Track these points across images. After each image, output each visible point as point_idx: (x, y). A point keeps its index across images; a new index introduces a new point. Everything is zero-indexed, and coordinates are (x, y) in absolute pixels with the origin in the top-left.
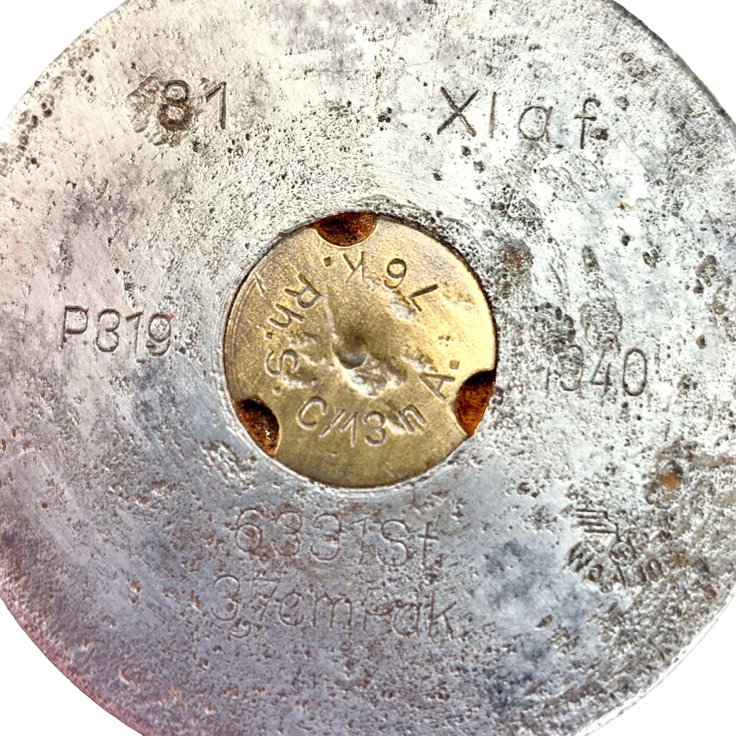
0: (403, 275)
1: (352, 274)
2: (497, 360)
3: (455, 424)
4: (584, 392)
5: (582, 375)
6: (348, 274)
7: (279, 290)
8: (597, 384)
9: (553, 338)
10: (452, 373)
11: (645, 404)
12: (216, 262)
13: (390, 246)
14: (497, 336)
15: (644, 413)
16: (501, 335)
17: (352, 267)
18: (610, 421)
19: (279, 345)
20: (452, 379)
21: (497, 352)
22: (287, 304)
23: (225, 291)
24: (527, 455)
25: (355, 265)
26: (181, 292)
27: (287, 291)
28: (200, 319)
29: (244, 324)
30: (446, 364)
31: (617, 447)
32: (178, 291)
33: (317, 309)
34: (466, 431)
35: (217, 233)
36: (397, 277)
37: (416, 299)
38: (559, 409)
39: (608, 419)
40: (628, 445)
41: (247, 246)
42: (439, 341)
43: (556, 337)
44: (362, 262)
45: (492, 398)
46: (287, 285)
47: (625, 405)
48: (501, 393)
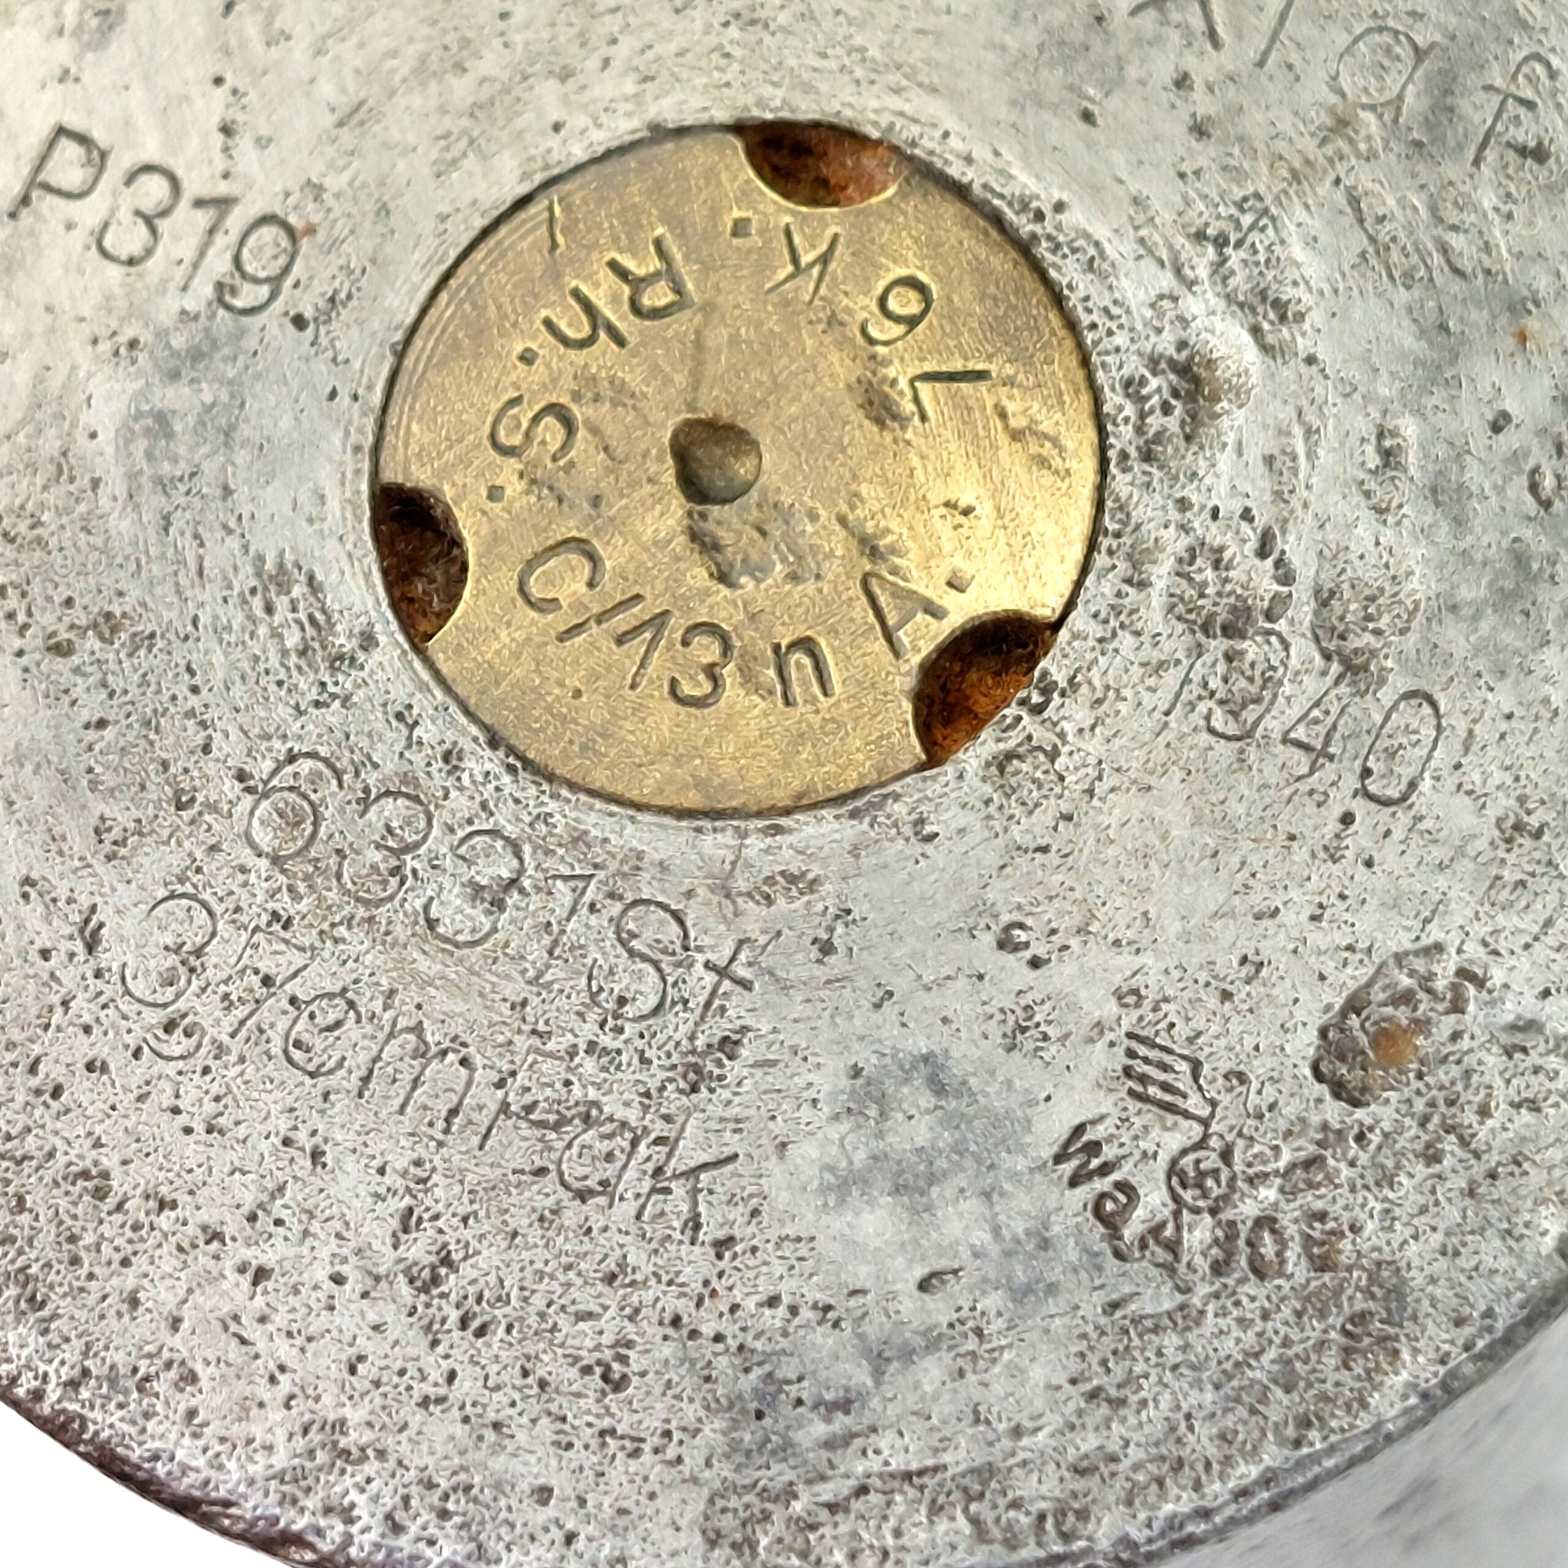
0: (912, 322)
1: (791, 277)
2: (1070, 606)
3: (906, 723)
4: (1253, 754)
5: (1268, 710)
6: (782, 274)
7: (595, 255)
8: (1298, 744)
9: (1232, 600)
10: (949, 599)
11: (1398, 834)
12: (464, 142)
13: (909, 241)
14: (1092, 546)
15: (1388, 856)
16: (1103, 548)
17: (795, 260)
18: (1295, 845)
19: (544, 385)
20: (935, 611)
21: (1079, 584)
22: (599, 299)
23: (460, 217)
24: (1053, 858)
25: (805, 259)
26: (351, 183)
27: (613, 265)
28: (373, 261)
29: (475, 306)
30: (942, 574)
31: (1287, 917)
32: (346, 176)
33: (670, 333)
34: (926, 750)
35: (495, 72)
36: (898, 319)
37: (924, 389)
38: (1178, 774)
39: (1292, 838)
40: (1314, 918)
41: (557, 127)
42: (944, 511)
43: (1238, 597)
44: (824, 260)
45: (1022, 694)
46: (620, 250)
47: (1347, 819)
48: (1047, 691)
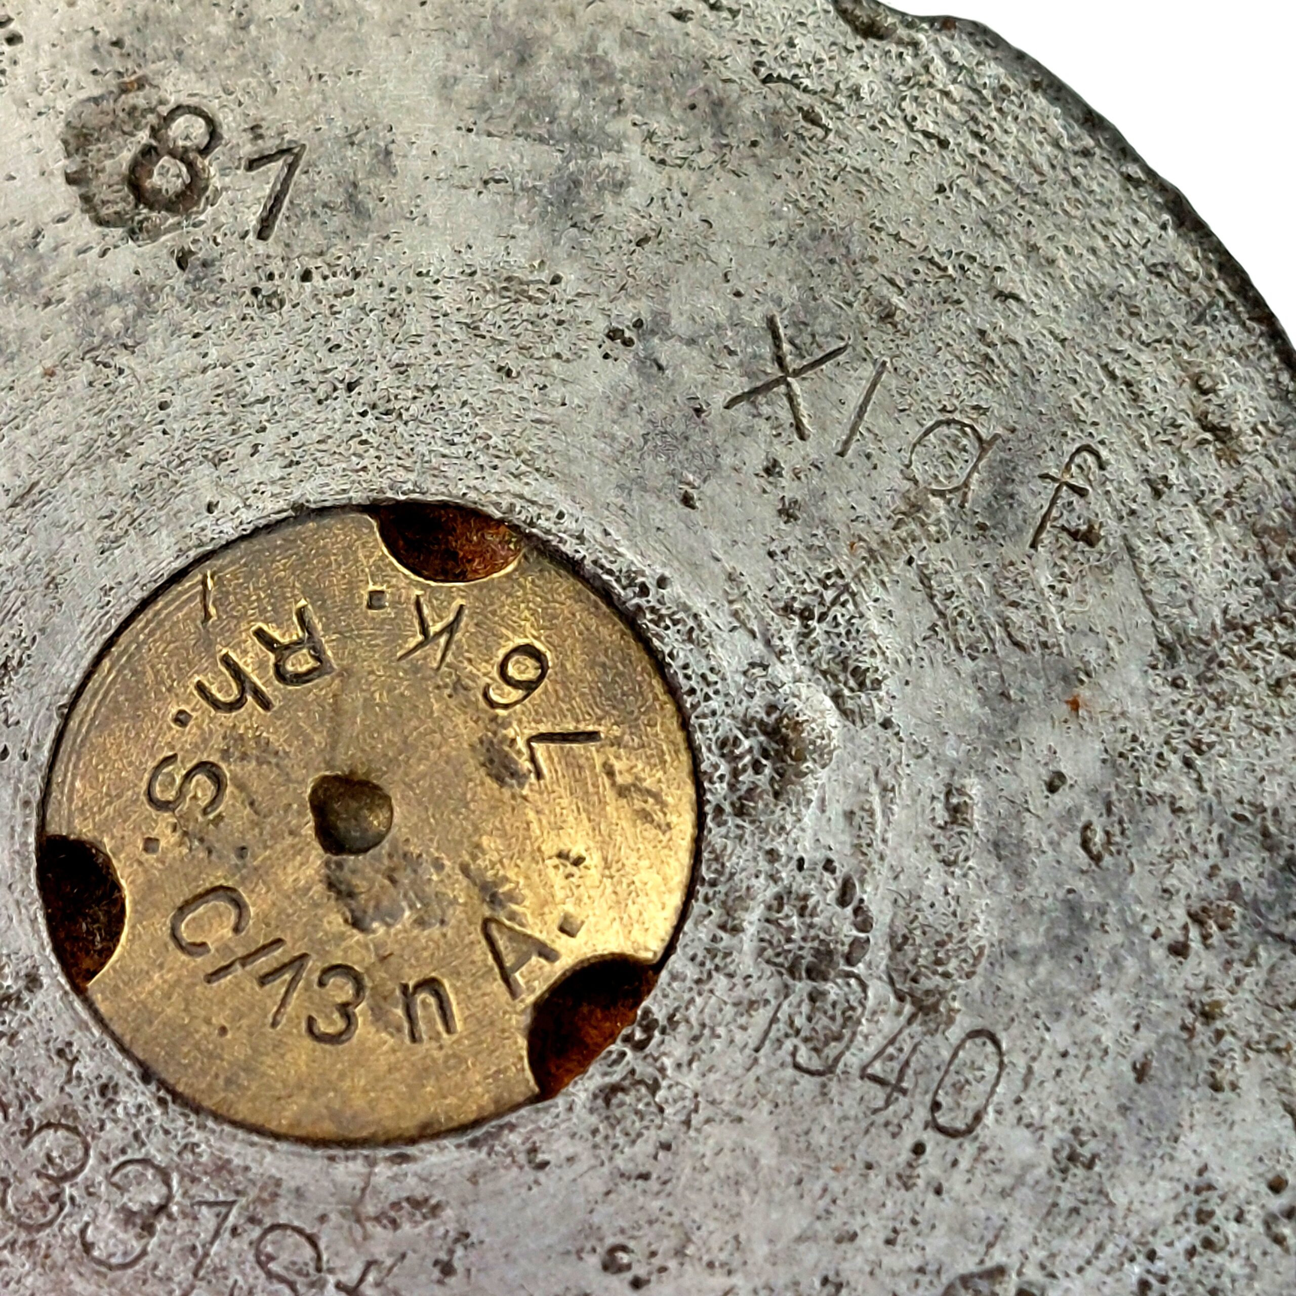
0: (529, 687)
1: (420, 645)
2: (670, 949)
3: (521, 1058)
4: (834, 1088)
5: (848, 1048)
6: (412, 643)
7: (243, 626)
8: (875, 1079)
9: (816, 944)
10: (562, 943)
11: (964, 1164)
12: (127, 520)
13: (527, 613)
14: (690, 894)
15: (956, 1184)
16: (700, 896)
17: (424, 631)
18: (872, 1173)
19: (196, 745)
20: (548, 954)
21: (678, 929)
22: (247, 665)
23: (122, 590)
24: (653, 1185)
25: (434, 629)
26: (23, 558)
27: (260, 634)
28: (42, 631)
29: (134, 672)
30: (554, 918)
31: (865, 1241)
32: (19, 553)
33: (311, 697)
34: (538, 1080)
35: (155, 457)
36: (516, 685)
37: (540, 748)
38: (765, 1106)
39: (869, 1166)
40: (889, 1242)
41: (210, 508)
42: (556, 861)
43: (822, 941)
44: (451, 629)
45: (626, 1031)
46: (266, 621)
47: (919, 1149)
48: (649, 1027)
